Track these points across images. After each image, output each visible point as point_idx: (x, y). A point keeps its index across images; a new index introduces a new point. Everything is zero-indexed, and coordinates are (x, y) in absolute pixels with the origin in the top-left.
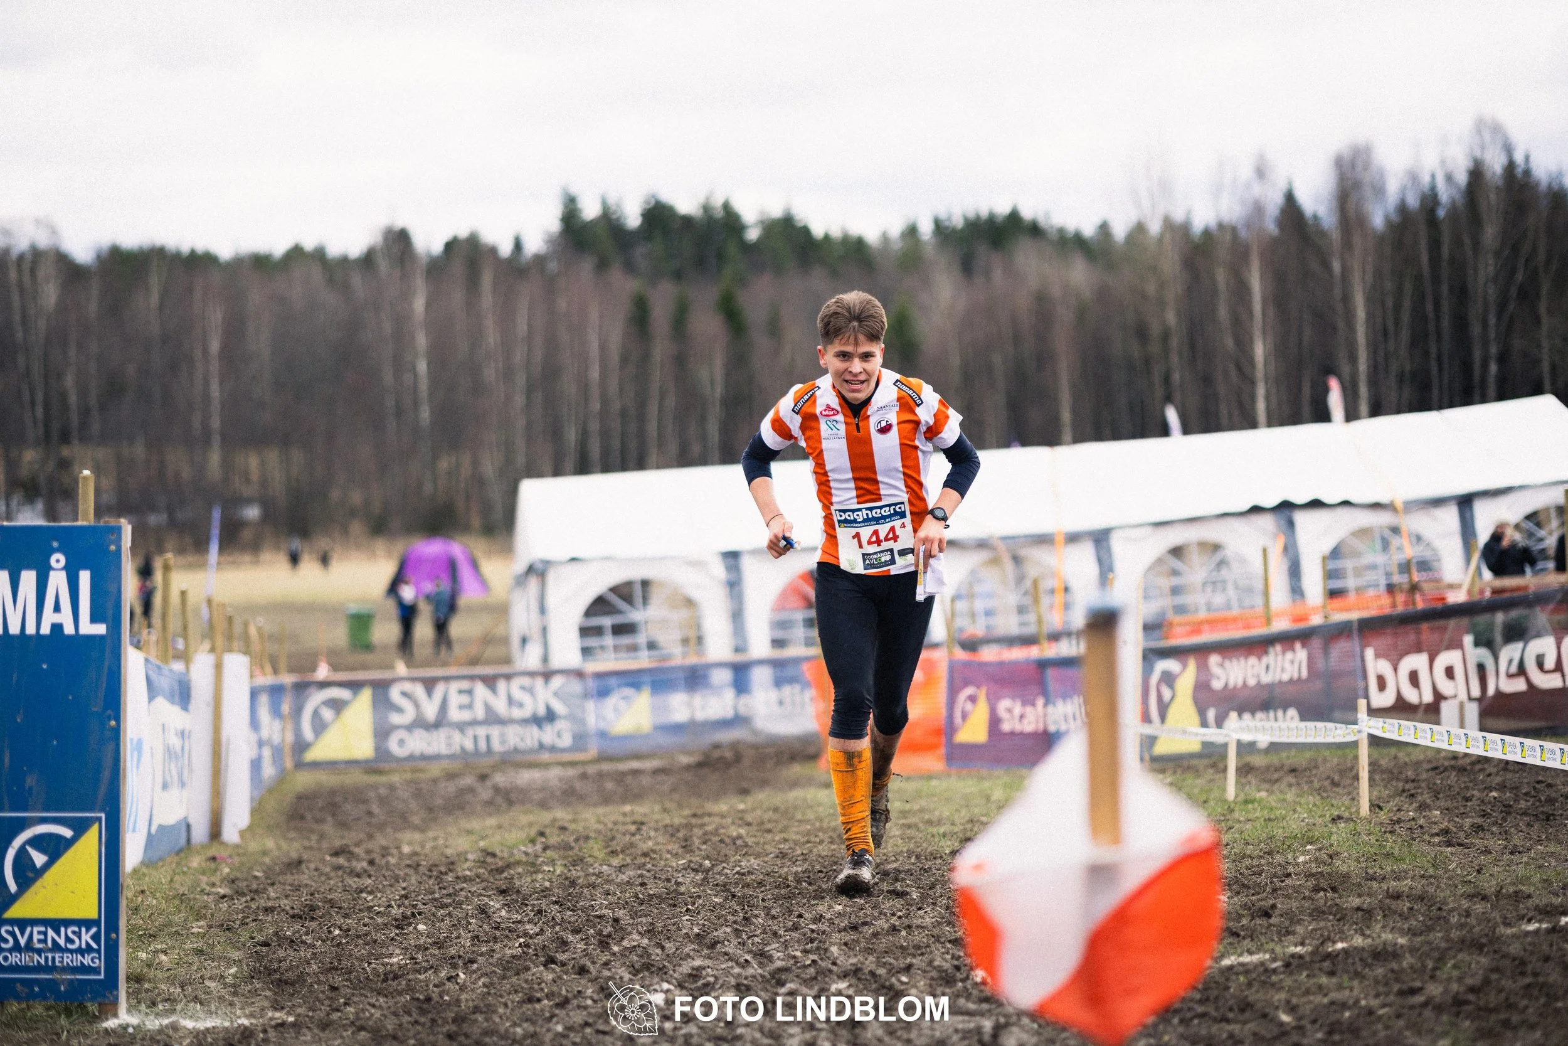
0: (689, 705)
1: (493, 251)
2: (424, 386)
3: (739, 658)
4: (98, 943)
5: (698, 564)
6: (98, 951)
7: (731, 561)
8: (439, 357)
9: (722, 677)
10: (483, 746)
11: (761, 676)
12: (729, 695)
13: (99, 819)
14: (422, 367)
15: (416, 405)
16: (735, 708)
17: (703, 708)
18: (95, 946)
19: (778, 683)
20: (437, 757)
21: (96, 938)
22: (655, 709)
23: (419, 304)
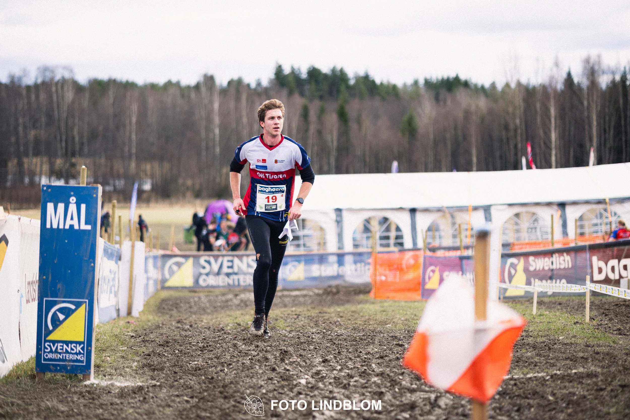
0: (320, 270)
1: (248, 85)
2: (217, 139)
3: (340, 252)
4: (84, 351)
5: (325, 213)
6: (83, 354)
7: (338, 213)
8: (224, 127)
9: (333, 259)
10: (236, 283)
11: (348, 259)
12: (336, 266)
13: (86, 302)
14: (217, 131)
15: (214, 146)
16: (338, 271)
17: (325, 271)
18: (82, 352)
19: (355, 262)
20: (218, 287)
21: (83, 348)
22: (306, 271)
23: (216, 105)
